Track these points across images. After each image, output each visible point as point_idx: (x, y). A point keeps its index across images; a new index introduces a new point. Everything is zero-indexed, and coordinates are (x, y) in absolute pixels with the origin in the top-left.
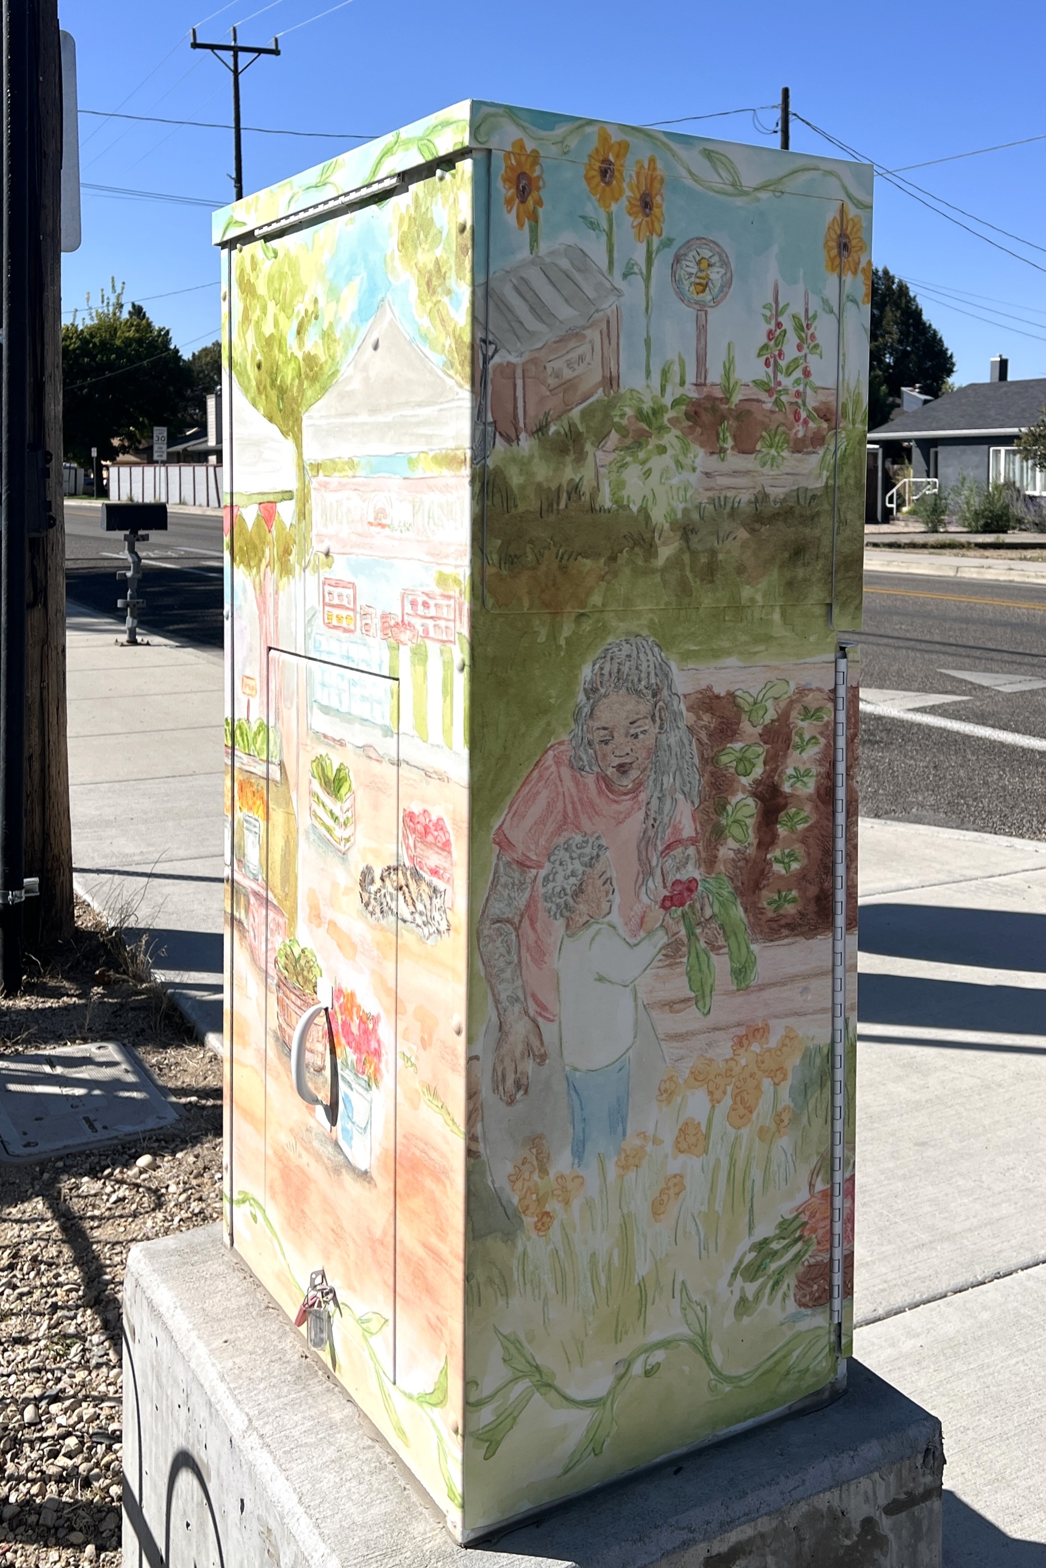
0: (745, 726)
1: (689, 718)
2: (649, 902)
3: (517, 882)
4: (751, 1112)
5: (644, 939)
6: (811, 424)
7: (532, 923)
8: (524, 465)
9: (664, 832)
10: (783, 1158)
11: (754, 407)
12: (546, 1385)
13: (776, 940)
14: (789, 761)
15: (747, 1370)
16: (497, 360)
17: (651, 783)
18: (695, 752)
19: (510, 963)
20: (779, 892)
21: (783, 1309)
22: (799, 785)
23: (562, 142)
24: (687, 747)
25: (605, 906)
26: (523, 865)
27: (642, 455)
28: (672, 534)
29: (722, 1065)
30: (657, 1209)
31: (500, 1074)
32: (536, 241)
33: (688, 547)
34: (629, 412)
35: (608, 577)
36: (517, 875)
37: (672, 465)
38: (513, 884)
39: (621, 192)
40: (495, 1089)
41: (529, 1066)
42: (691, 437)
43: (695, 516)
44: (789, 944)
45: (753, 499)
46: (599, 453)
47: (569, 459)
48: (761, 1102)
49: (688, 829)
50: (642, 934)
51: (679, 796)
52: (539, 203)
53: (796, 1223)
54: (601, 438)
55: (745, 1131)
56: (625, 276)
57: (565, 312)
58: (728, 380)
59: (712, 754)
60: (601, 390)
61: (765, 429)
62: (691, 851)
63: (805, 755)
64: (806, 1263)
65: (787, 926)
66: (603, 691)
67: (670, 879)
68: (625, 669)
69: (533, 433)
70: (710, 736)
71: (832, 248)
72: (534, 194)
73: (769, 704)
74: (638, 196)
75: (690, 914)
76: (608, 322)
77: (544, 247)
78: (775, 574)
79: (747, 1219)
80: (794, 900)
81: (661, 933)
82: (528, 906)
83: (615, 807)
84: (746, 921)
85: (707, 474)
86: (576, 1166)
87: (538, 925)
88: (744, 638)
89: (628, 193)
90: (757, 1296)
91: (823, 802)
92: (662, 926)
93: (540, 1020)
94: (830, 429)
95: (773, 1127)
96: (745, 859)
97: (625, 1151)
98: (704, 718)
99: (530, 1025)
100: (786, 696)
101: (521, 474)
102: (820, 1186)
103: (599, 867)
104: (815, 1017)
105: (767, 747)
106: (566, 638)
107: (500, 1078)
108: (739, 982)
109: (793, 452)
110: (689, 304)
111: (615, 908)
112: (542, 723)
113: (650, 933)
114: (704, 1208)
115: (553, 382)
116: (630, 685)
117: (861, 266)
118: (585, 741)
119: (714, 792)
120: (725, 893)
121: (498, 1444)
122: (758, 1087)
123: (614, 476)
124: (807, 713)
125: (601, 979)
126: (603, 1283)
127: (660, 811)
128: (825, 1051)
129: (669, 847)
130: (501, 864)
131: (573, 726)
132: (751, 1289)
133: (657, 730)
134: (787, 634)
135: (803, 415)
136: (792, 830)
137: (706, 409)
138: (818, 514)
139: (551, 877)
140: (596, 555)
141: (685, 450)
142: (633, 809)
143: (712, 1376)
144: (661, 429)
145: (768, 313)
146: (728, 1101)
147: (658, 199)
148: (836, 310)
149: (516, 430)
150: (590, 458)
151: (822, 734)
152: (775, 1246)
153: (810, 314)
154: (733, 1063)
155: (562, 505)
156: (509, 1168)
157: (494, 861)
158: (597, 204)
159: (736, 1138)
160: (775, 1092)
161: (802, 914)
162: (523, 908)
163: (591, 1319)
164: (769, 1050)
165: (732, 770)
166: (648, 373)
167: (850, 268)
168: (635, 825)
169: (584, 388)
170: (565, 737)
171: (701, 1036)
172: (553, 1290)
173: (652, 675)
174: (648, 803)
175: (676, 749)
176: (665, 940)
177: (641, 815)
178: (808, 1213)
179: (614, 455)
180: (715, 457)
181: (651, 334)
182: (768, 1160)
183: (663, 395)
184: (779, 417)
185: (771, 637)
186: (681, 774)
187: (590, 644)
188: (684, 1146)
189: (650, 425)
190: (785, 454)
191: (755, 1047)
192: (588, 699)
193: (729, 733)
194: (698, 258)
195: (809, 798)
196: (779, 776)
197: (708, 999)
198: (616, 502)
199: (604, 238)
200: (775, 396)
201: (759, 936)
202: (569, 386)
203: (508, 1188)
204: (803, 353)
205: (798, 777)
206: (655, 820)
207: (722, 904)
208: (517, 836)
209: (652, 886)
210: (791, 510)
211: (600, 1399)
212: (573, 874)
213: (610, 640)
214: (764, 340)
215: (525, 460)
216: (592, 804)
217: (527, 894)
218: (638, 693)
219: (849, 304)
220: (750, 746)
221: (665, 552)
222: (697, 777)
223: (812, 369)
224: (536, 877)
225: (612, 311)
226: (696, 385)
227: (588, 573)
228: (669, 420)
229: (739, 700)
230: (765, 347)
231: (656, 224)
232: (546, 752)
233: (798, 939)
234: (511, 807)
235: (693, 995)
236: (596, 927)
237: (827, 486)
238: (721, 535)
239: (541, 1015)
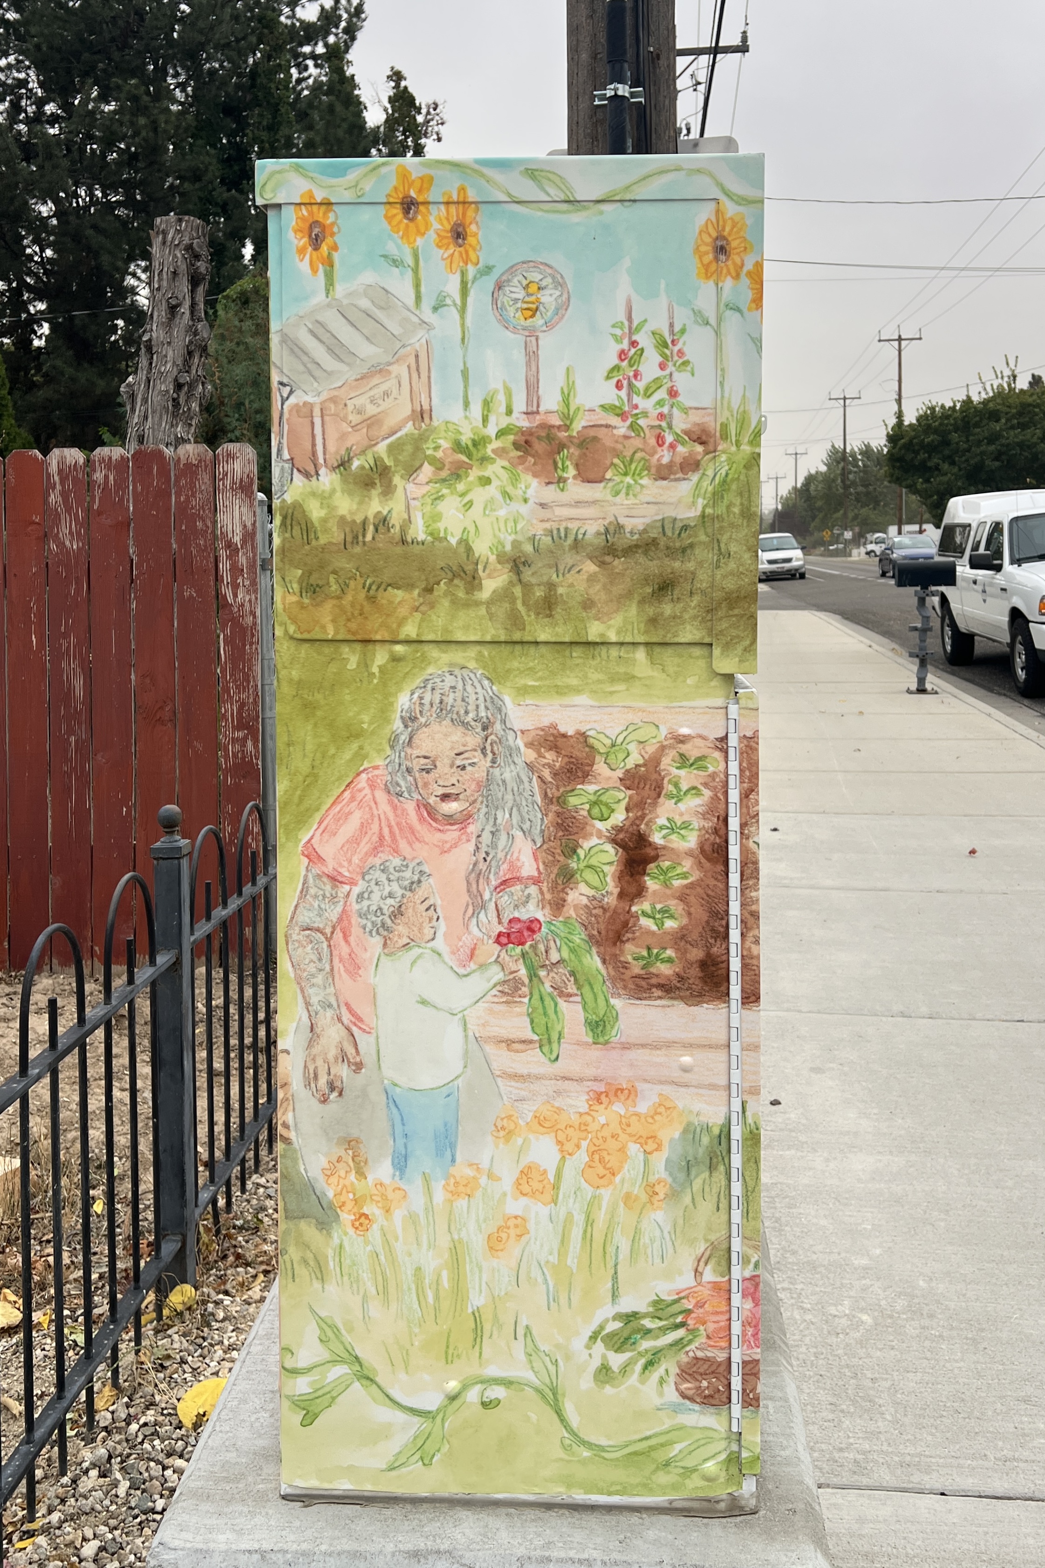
0: (600, 767)
1: (530, 755)
2: (480, 935)
3: (328, 895)
4: (613, 1174)
5: (474, 971)
6: (680, 449)
7: (346, 937)
8: (325, 499)
9: (498, 867)
10: (658, 1233)
11: (601, 433)
12: (367, 1378)
13: (645, 999)
14: (660, 810)
15: (611, 1443)
16: (292, 400)
17: (481, 816)
18: (536, 790)
19: (321, 970)
20: (649, 949)
21: (661, 1394)
22: (674, 837)
23: (356, 186)
24: (527, 784)
25: (428, 932)
26: (335, 880)
27: (461, 487)
28: (499, 567)
29: (574, 1118)
30: (495, 1244)
31: (311, 1071)
32: (332, 284)
33: (520, 580)
34: (445, 444)
35: (422, 608)
36: (328, 888)
37: (499, 496)
38: (324, 896)
39: (427, 226)
40: (308, 1085)
41: (343, 1071)
42: (521, 467)
43: (528, 548)
44: (663, 1006)
45: (602, 530)
46: (410, 487)
47: (375, 493)
48: (626, 1167)
49: (528, 867)
50: (473, 966)
51: (518, 834)
52: (335, 248)
53: (676, 1308)
54: (411, 471)
55: (606, 1194)
56: (435, 309)
57: (366, 350)
58: (568, 406)
59: (557, 794)
60: (411, 423)
61: (618, 456)
62: (533, 890)
63: (682, 806)
64: (691, 1354)
65: (660, 986)
66: (423, 720)
67: (506, 918)
68: (450, 700)
69: (334, 469)
70: (555, 775)
71: (707, 253)
72: (329, 240)
73: (632, 747)
74: (448, 227)
75: (532, 955)
76: (417, 356)
77: (340, 290)
78: (633, 610)
79: (610, 1285)
80: (670, 960)
81: (496, 968)
82: (340, 920)
83: (439, 835)
84: (604, 972)
85: (543, 505)
86: (397, 1178)
87: (352, 939)
88: (596, 676)
89: (436, 226)
90: (625, 1369)
91: (709, 860)
92: (496, 961)
93: (355, 1030)
94: (707, 453)
95: (644, 1197)
96: (602, 907)
97: (454, 1177)
98: (547, 755)
99: (344, 1032)
100: (654, 741)
101: (322, 508)
102: (709, 1275)
103: (421, 893)
104: (701, 1091)
105: (629, 792)
106: (380, 667)
107: (312, 1075)
108: (596, 1036)
109: (655, 479)
110: (515, 329)
111: (440, 934)
112: (355, 746)
113: (482, 966)
114: (553, 1259)
115: (355, 419)
116: (455, 716)
117: (745, 270)
118: (404, 768)
119: (561, 833)
120: (577, 939)
121: (316, 1416)
122: (622, 1150)
123: (428, 508)
124: (683, 760)
125: (423, 1002)
126: (431, 1299)
127: (494, 845)
128: (716, 1131)
129: (505, 883)
130: (310, 876)
131: (389, 751)
132: (616, 1360)
133: (489, 764)
134: (655, 674)
135: (669, 438)
136: (666, 885)
137: (539, 438)
138: (692, 546)
139: (366, 895)
140: (410, 587)
141: (515, 480)
142: (460, 839)
143: (566, 1435)
144: (484, 460)
145: (618, 332)
146: (582, 1157)
147: (473, 227)
148: (713, 321)
149: (315, 465)
150: (400, 492)
151: (705, 785)
152: (647, 1323)
153: (677, 329)
154: (588, 1119)
155: (369, 537)
156: (323, 1162)
157: (303, 872)
158: (399, 241)
159: (594, 1197)
160: (646, 1162)
161: (681, 978)
162: (335, 920)
163: (417, 1330)
164: (637, 1114)
165: (585, 813)
166: (466, 404)
167: (729, 273)
168: (464, 854)
169: (390, 422)
170: (380, 762)
171: (547, 1082)
172: (374, 1292)
173: (482, 707)
174: (479, 836)
175: (512, 784)
176: (500, 976)
177: (471, 847)
178: (693, 1301)
179: (426, 488)
180: (552, 487)
181: (468, 365)
182: (637, 1231)
183: (485, 426)
184: (637, 443)
185: (634, 677)
186: (519, 810)
187: (407, 673)
188: (526, 1188)
189: (469, 456)
190: (645, 481)
191: (618, 1108)
192: (406, 726)
193: (580, 774)
194: (525, 283)
195: (689, 853)
196: (647, 825)
197: (555, 1046)
198: (431, 534)
199: (409, 274)
200: (630, 420)
201: (621, 992)
202: (372, 422)
203: (322, 1179)
204: (667, 372)
205: (672, 828)
206: (487, 854)
207: (572, 950)
208: (328, 850)
209: (484, 920)
210: (654, 542)
211: (429, 1412)
212: (391, 895)
213: (431, 670)
214: (615, 361)
215: (326, 495)
216: (412, 831)
217: (339, 908)
218: (466, 725)
219: (729, 313)
220: (607, 790)
221: (490, 585)
222: (540, 816)
223: (680, 387)
224: (349, 893)
225: (421, 346)
226: (526, 413)
227: (400, 603)
228: (493, 451)
229: (591, 741)
230: (616, 368)
231: (471, 253)
232: (358, 774)
233: (676, 1003)
234: (320, 823)
235: (536, 1038)
236: (416, 951)
237: (703, 516)
238: (561, 568)
239: (355, 1025)
